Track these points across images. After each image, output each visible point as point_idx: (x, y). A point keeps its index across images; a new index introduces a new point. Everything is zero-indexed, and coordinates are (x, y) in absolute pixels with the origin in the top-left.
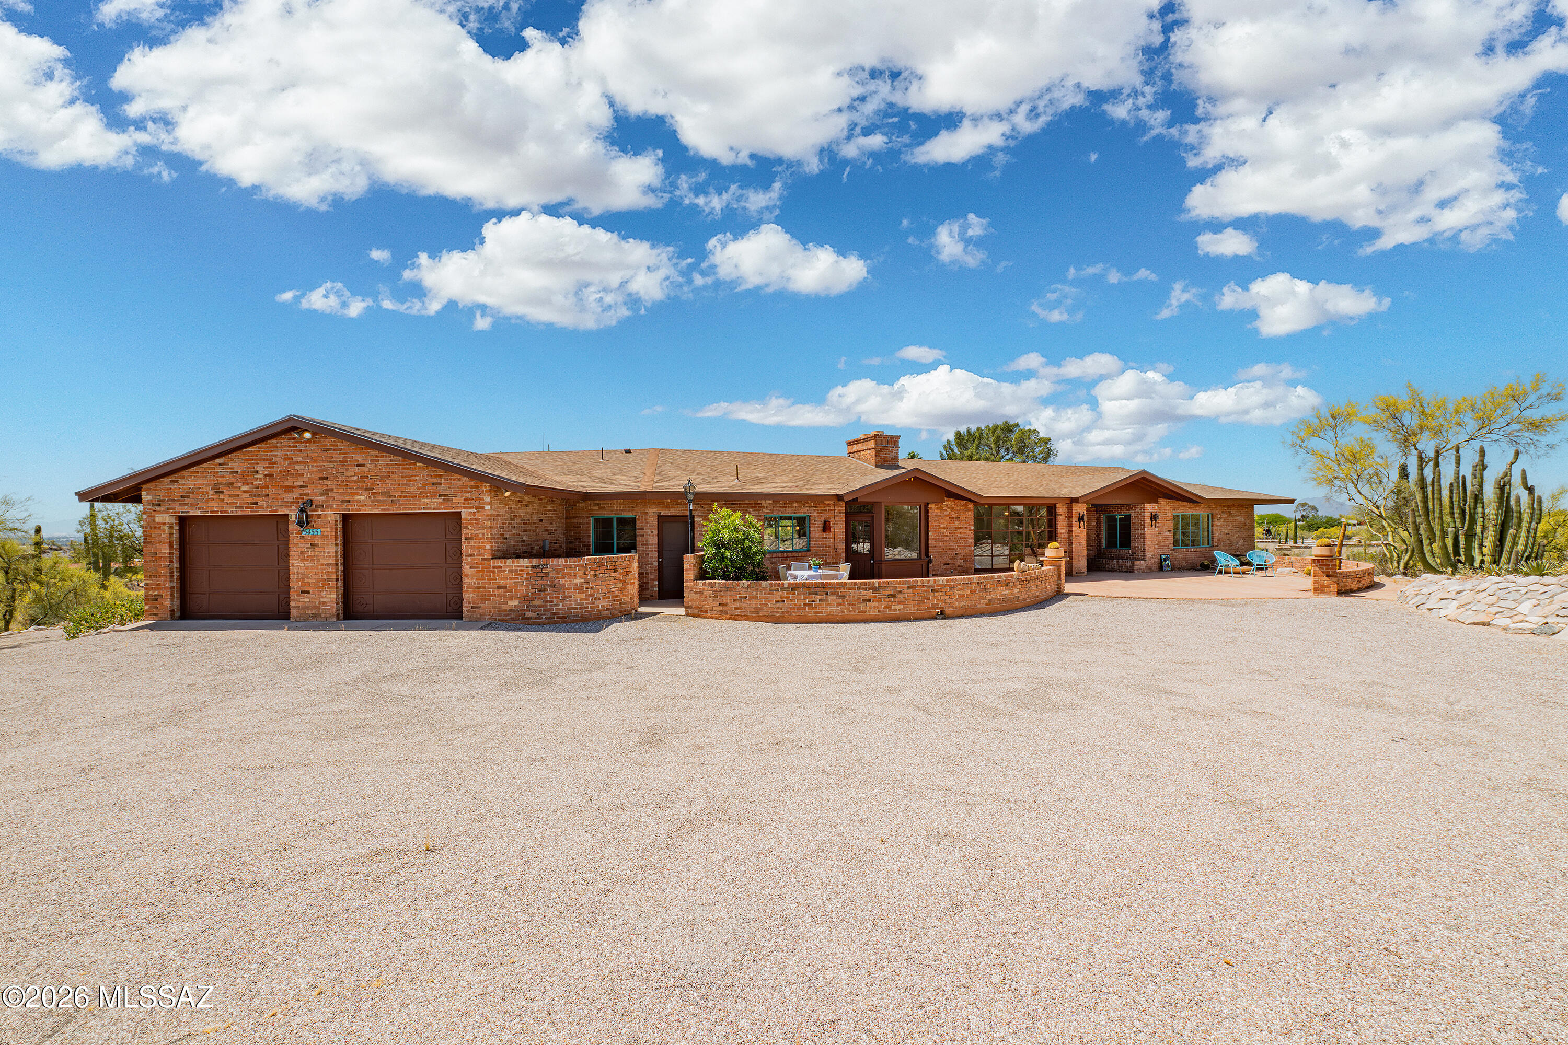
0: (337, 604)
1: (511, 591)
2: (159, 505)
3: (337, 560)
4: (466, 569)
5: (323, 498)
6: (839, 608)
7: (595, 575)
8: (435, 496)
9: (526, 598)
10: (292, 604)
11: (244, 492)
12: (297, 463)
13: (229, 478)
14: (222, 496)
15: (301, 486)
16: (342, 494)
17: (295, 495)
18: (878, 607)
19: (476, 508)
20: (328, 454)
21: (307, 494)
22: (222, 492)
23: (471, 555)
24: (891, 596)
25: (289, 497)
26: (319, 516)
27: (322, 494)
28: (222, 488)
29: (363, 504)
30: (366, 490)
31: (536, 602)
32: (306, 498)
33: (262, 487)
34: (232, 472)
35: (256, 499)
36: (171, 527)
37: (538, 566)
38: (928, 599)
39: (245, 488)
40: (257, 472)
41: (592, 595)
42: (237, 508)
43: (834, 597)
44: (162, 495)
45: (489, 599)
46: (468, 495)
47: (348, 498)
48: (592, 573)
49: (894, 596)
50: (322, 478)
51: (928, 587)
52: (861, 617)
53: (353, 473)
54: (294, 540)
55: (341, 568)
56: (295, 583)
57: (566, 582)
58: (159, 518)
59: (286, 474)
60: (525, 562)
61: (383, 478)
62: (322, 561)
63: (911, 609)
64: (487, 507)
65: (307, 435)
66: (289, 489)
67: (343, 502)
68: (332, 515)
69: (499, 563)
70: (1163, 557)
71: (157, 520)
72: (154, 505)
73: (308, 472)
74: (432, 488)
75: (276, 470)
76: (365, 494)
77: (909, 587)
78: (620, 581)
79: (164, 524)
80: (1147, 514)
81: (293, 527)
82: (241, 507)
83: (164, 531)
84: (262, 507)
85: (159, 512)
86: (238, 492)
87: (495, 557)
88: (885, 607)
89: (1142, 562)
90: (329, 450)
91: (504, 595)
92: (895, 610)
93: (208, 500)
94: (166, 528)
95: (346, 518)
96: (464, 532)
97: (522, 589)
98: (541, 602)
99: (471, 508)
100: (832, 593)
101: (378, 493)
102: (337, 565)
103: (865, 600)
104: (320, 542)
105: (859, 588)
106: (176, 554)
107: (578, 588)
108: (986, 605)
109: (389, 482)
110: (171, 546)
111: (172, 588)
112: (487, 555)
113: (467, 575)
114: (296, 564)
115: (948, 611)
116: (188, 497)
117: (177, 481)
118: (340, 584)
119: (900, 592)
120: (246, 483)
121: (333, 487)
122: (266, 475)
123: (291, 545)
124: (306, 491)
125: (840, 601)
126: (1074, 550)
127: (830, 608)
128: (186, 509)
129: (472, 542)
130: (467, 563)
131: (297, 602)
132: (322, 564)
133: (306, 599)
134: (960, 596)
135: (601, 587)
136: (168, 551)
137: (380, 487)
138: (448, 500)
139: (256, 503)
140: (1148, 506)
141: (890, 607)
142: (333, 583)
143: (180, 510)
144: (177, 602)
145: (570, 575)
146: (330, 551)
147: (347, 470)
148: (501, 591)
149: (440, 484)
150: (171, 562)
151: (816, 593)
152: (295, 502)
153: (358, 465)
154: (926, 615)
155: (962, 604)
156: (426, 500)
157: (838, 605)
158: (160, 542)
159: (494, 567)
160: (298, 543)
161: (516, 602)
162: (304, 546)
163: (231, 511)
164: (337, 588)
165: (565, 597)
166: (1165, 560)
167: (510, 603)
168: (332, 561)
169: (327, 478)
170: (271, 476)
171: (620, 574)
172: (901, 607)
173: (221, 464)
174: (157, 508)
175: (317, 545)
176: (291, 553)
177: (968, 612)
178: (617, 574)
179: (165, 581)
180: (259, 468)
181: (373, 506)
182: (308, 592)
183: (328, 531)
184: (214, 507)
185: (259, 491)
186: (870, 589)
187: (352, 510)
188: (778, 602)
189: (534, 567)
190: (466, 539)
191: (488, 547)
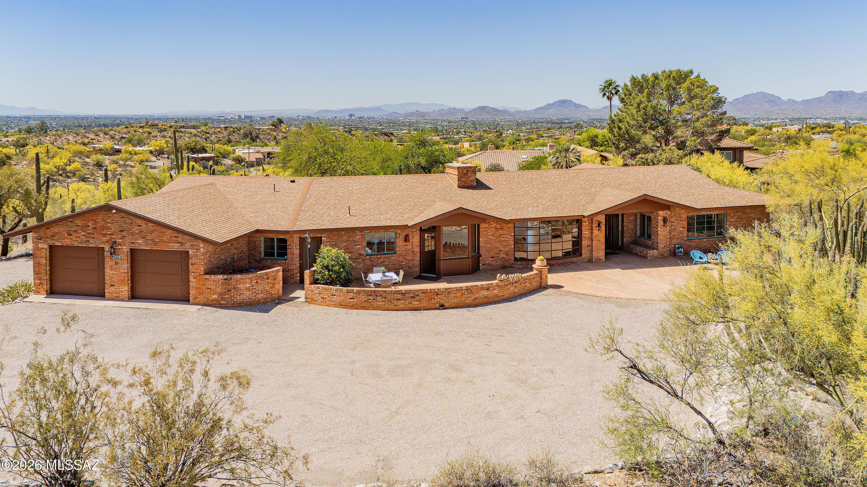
0: (128, 292)
1: (213, 291)
2: (40, 239)
3: (128, 271)
4: (191, 279)
5: (121, 240)
6: (383, 303)
7: (257, 282)
8: (176, 243)
9: (221, 294)
10: (106, 291)
11: (83, 235)
12: (109, 223)
13: (75, 228)
14: (71, 237)
15: (111, 234)
16: (130, 239)
17: (108, 238)
18: (404, 303)
19: (196, 249)
20: (124, 219)
21: (113, 238)
22: (72, 235)
23: (194, 272)
24: (412, 297)
25: (105, 239)
26: (119, 249)
27: (121, 239)
28: (72, 233)
29: (141, 244)
30: (143, 238)
31: (226, 296)
32: (113, 240)
33: (91, 233)
34: (76, 226)
35: (89, 240)
36: (46, 250)
37: (227, 279)
38: (434, 299)
39: (82, 234)
40: (89, 226)
41: (254, 292)
42: (79, 243)
43: (380, 298)
44: (42, 235)
45: (203, 294)
46: (192, 243)
47: (133, 241)
48: (255, 281)
49: (414, 297)
50: (121, 231)
51: (434, 292)
52: (395, 308)
53: (136, 229)
54: (107, 260)
55: (130, 274)
56: (107, 281)
57: (241, 286)
58: (40, 246)
59: (103, 228)
60: (220, 277)
61: (151, 233)
62: (121, 271)
63: (424, 304)
64: (202, 250)
65: (114, 211)
66: (105, 235)
67: (131, 243)
68: (126, 249)
69: (208, 277)
70: (677, 246)
71: (39, 246)
72: (38, 239)
73: (114, 228)
74: (175, 239)
75: (99, 225)
76: (142, 240)
77: (422, 293)
78: (271, 283)
79: (43, 248)
80: (660, 218)
81: (107, 254)
82: (81, 243)
83: (43, 252)
84: (90, 243)
85: (40, 243)
86: (79, 235)
87: (206, 274)
88: (409, 303)
89: (655, 251)
90: (124, 217)
91: (210, 293)
92: (414, 304)
93: (65, 238)
94: (44, 251)
95: (132, 250)
96: (190, 261)
97: (219, 290)
98: (228, 296)
99: (194, 249)
100: (380, 296)
101: (148, 239)
102: (128, 273)
103: (397, 300)
104: (120, 261)
105: (394, 293)
106: (48, 262)
107: (248, 289)
108: (472, 300)
109: (153, 235)
110: (46, 260)
111: (47, 279)
112: (202, 273)
113: (192, 282)
114: (108, 271)
115: (446, 305)
116: (55, 236)
117: (49, 228)
118: (129, 282)
119: (418, 295)
120: (83, 231)
121: (126, 235)
122: (93, 228)
123: (105, 262)
124: (113, 237)
125: (384, 300)
126: (594, 245)
127: (378, 303)
128: (53, 242)
129: (194, 266)
130: (192, 276)
131: (108, 290)
132: (121, 272)
133: (113, 289)
134: (454, 297)
135: (260, 288)
136: (45, 262)
137: (149, 237)
138: (183, 245)
139: (88, 241)
140: (661, 213)
141: (411, 303)
142: (126, 282)
143: (51, 242)
144: (49, 286)
145: (243, 283)
146: (125, 266)
147: (133, 227)
148: (209, 290)
149: (178, 237)
150: (46, 267)
151: (371, 295)
152: (107, 242)
153: (138, 226)
154: (433, 307)
155: (455, 301)
156: (172, 244)
157: (383, 301)
158: (41, 257)
159: (205, 279)
160: (109, 263)
161: (216, 296)
162: (112, 263)
163: (76, 244)
164: (128, 284)
165: (241, 294)
166: (678, 248)
167: (213, 296)
168: (126, 271)
169: (123, 231)
170: (95, 228)
171: (271, 280)
172: (418, 303)
173: (71, 221)
174: (40, 241)
175: (118, 263)
176: (106, 266)
177: (460, 305)
178: (269, 280)
179: (44, 276)
180: (90, 224)
181: (146, 245)
182: (114, 286)
183: (124, 256)
184: (67, 242)
185: (89, 236)
186: (400, 294)
187: (135, 247)
188: (351, 299)
189: (225, 279)
190: (192, 264)
191: (202, 269)
